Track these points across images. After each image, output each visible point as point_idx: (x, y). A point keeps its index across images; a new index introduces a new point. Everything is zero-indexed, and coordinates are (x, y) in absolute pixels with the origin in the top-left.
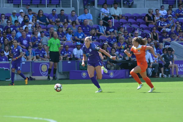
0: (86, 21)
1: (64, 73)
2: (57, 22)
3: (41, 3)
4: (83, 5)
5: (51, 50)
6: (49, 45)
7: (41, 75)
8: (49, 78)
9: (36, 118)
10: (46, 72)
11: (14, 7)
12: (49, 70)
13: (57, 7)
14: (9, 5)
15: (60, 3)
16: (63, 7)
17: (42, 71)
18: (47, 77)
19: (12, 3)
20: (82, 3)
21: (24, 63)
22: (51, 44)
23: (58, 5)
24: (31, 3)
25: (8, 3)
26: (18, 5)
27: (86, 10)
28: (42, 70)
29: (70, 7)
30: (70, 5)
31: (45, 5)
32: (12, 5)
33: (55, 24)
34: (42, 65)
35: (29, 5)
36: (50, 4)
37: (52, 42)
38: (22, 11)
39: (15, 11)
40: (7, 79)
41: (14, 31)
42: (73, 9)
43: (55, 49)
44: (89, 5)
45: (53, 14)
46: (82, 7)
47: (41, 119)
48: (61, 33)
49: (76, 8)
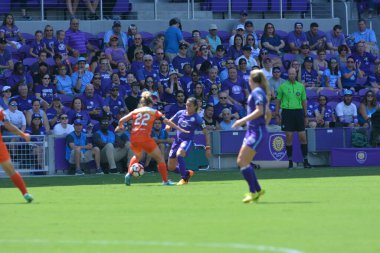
0: (361, 44)
1: (319, 154)
3: (270, 10)
4: (356, 13)
7: (271, 159)
9: (261, 248)
10: (283, 151)
11: (214, 18)
13: (303, 17)
14: (203, 14)
15: (309, 8)
16: (315, 16)
17: (274, 151)
19: (209, 9)
20: (356, 9)
21: (236, 134)
22: (283, 94)
23: (305, 13)
24: (249, 9)
25: (202, 9)
26: (223, 13)
29: (330, 17)
30: (330, 12)
31: (279, 13)
32: (210, 13)
33: (300, 52)
34: (273, 138)
35: (246, 15)
36: (289, 10)
39: (215, 27)
40: (200, 167)
41: (216, 67)
42: (336, 21)
44: (370, 12)
46: (355, 18)
47: (272, 248)
48: (309, 71)
49: (343, 19)
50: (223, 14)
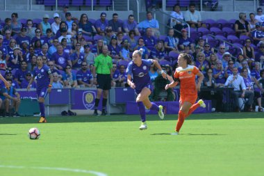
0: (149, 29)
1: (118, 105)
2: (108, 31)
3: (84, 5)
4: (145, 7)
5: (100, 71)
6: (96, 65)
7: (84, 108)
8: (96, 112)
9: (77, 170)
10: (92, 103)
11: (46, 10)
12: (96, 101)
13: (107, 10)
14: (38, 7)
15: (111, 4)
16: (116, 9)
17: (86, 103)
18: (93, 111)
19: (43, 4)
20: (144, 5)
21: (60, 91)
22: (99, 63)
23: (109, 7)
24: (70, 3)
25: (37, 4)
27: (150, 14)
28: (87, 100)
29: (126, 10)
30: (126, 6)
31: (91, 7)
32: (43, 6)
33: (105, 34)
34: (85, 94)
35: (67, 7)
36: (98, 5)
37: (101, 61)
38: (57, 15)
39: (47, 16)
40: (35, 114)
41: (46, 44)
42: (131, 12)
43: (105, 70)
44: (153, 7)
45: (103, 20)
46: (144, 11)
47: (84, 171)
48: (115, 47)
49: (135, 11)
50: (52, 7)
